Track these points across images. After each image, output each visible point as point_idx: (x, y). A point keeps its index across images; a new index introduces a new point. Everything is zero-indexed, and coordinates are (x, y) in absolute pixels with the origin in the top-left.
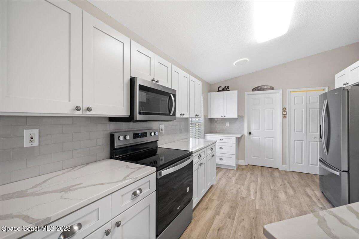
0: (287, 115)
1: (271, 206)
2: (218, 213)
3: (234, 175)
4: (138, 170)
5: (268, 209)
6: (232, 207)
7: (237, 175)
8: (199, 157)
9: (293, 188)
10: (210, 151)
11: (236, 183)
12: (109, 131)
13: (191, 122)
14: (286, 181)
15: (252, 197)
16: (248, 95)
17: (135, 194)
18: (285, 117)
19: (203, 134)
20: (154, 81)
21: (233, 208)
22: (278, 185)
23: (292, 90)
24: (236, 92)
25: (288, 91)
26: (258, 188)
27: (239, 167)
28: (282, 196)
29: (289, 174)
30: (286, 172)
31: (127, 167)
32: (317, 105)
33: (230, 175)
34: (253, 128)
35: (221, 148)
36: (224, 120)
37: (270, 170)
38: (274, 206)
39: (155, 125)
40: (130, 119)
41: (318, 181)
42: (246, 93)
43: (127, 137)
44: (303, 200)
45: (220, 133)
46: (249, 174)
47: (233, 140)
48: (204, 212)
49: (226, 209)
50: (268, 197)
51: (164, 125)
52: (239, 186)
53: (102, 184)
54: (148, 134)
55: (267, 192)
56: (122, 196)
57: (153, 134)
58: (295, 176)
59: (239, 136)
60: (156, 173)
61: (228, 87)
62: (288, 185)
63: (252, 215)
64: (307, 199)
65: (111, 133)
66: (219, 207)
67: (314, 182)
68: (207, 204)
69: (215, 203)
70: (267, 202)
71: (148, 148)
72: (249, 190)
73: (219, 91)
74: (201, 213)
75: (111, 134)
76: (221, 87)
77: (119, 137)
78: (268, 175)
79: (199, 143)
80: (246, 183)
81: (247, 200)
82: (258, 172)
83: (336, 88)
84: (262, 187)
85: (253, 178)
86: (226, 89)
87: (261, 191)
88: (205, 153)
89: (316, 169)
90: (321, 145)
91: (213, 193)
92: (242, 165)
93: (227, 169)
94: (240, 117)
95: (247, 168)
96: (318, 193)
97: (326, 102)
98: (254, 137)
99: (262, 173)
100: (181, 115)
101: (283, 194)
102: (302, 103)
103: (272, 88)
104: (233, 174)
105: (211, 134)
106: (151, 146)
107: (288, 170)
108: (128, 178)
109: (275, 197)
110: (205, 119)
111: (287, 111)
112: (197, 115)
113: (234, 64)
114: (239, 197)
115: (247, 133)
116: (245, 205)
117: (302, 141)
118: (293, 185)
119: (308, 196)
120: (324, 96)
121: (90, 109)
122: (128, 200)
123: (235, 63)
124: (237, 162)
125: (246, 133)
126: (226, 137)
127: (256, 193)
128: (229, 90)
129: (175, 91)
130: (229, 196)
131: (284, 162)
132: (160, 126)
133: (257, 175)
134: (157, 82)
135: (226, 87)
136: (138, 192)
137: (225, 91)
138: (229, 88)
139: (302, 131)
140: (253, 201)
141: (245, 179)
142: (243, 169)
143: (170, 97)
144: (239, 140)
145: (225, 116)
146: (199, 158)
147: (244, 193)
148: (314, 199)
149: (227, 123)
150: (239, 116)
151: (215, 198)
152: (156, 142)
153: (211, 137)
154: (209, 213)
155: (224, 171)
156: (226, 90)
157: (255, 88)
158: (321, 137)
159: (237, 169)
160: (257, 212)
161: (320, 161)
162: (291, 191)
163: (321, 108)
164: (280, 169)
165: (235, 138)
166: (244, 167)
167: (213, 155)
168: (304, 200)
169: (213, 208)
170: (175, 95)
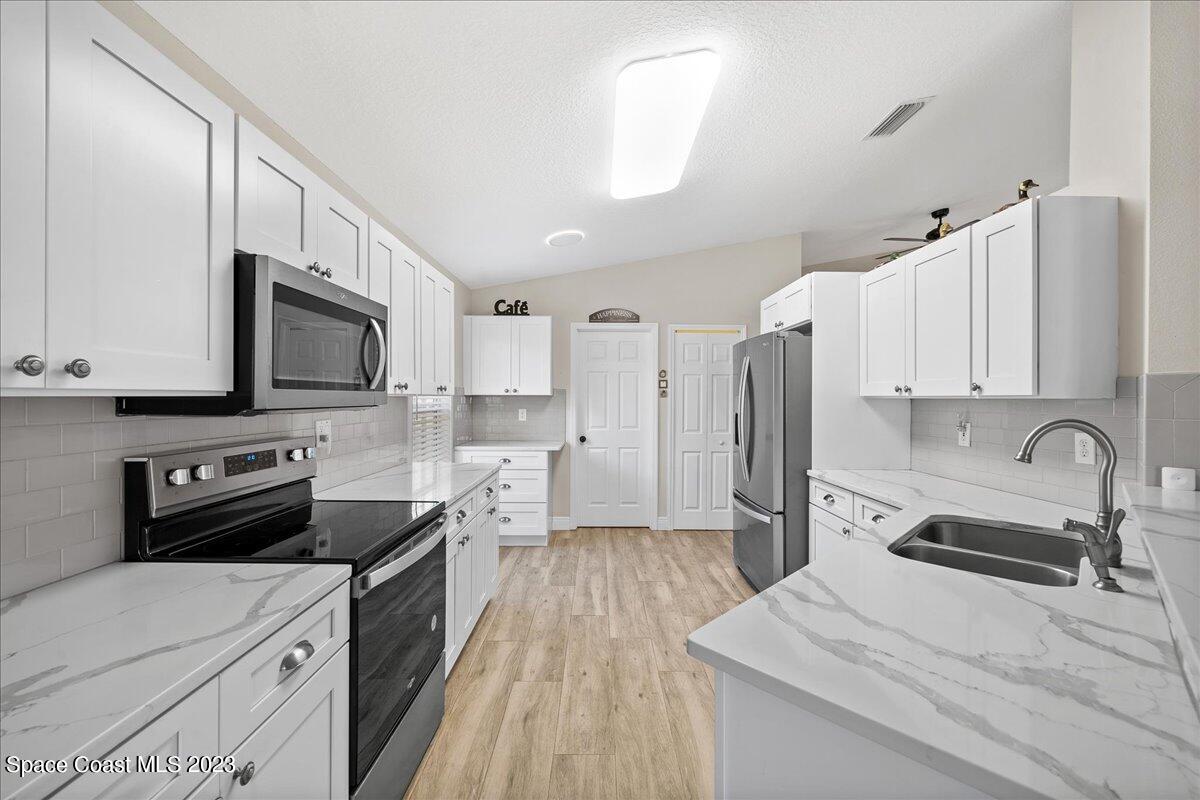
0: (668, 390)
1: (644, 621)
2: (516, 676)
3: (545, 561)
4: (285, 582)
5: (637, 631)
6: (551, 648)
7: (553, 561)
8: (458, 517)
9: (683, 568)
10: (486, 499)
11: (554, 583)
12: (119, 454)
13: (414, 410)
14: (667, 556)
15: (599, 612)
16: (579, 330)
17: (289, 664)
18: (663, 394)
19: (451, 446)
20: (317, 271)
21: (555, 651)
22: (654, 568)
23: (678, 327)
24: (547, 320)
25: (672, 327)
26: (610, 585)
27: (555, 536)
28: (664, 593)
29: (674, 537)
30: (666, 532)
31: (234, 579)
32: (729, 367)
33: (535, 564)
34: (590, 425)
35: (505, 486)
36: (512, 401)
37: (631, 533)
38: (650, 622)
39: (299, 424)
41: (730, 545)
42: (574, 326)
43: (204, 473)
44: (705, 593)
45: (498, 441)
46: (582, 552)
47: (542, 460)
48: (477, 681)
49: (536, 657)
50: (634, 605)
51: (329, 421)
52: (562, 590)
53: (168, 649)
54: (280, 457)
55: (630, 591)
56: (253, 674)
57: (298, 455)
58: (687, 541)
59: (557, 448)
60: (351, 582)
61: (525, 303)
62: (673, 564)
63: (604, 655)
64: (712, 589)
65: (126, 460)
66: (518, 656)
67: (722, 547)
68: (482, 659)
69: (505, 650)
70: (633, 615)
71: (280, 504)
72: (588, 594)
73: (499, 313)
74: (466, 689)
75: (127, 464)
76: (504, 301)
77: (169, 473)
78: (628, 548)
79: (435, 478)
80: (580, 577)
81: (588, 620)
82: (603, 543)
83: (762, 333)
84: (619, 580)
85: (595, 562)
86: (519, 309)
87: (617, 591)
88: (474, 505)
89: (725, 517)
90: (736, 461)
91: (493, 625)
92: (561, 532)
93: (521, 549)
94: (559, 395)
95: (577, 536)
96: (732, 571)
97: (746, 361)
98: (593, 449)
99: (613, 546)
100: (399, 387)
101: (666, 587)
102: (699, 359)
103: (636, 319)
104: (542, 558)
105: (472, 445)
106: (289, 500)
107: (670, 528)
108: (262, 612)
109: (651, 598)
110: (456, 398)
111: (668, 378)
112: (441, 389)
113: (547, 241)
114: (567, 619)
115: (574, 438)
116: (584, 635)
117: (696, 454)
118: (685, 562)
119: (714, 581)
120: (741, 349)
121: (83, 368)
122: (269, 689)
123: (550, 237)
124: (550, 523)
125: (572, 439)
126: (521, 454)
127: (605, 598)
128: (526, 314)
129: (384, 309)
130: (540, 622)
131: (661, 510)
132: (318, 426)
133: (604, 551)
134: (327, 273)
135: (520, 304)
136: (299, 654)
137: (516, 314)
138: (527, 308)
139: (698, 430)
140: (602, 619)
141: (576, 566)
142: (566, 542)
143: (369, 327)
144: (554, 457)
145: (515, 391)
146: (459, 520)
147: (577, 604)
148: (727, 587)
149: (520, 410)
150: (553, 390)
151: (501, 635)
152: (305, 483)
153: (473, 455)
154: (494, 681)
155: (516, 553)
156: (519, 312)
157: (595, 314)
158: (737, 442)
159: (551, 543)
160: (614, 645)
161: (736, 496)
162: (680, 578)
163: (737, 375)
164: (653, 527)
165: (546, 453)
166: (567, 536)
167: (494, 510)
168: (708, 592)
169: (502, 664)
170: (383, 324)
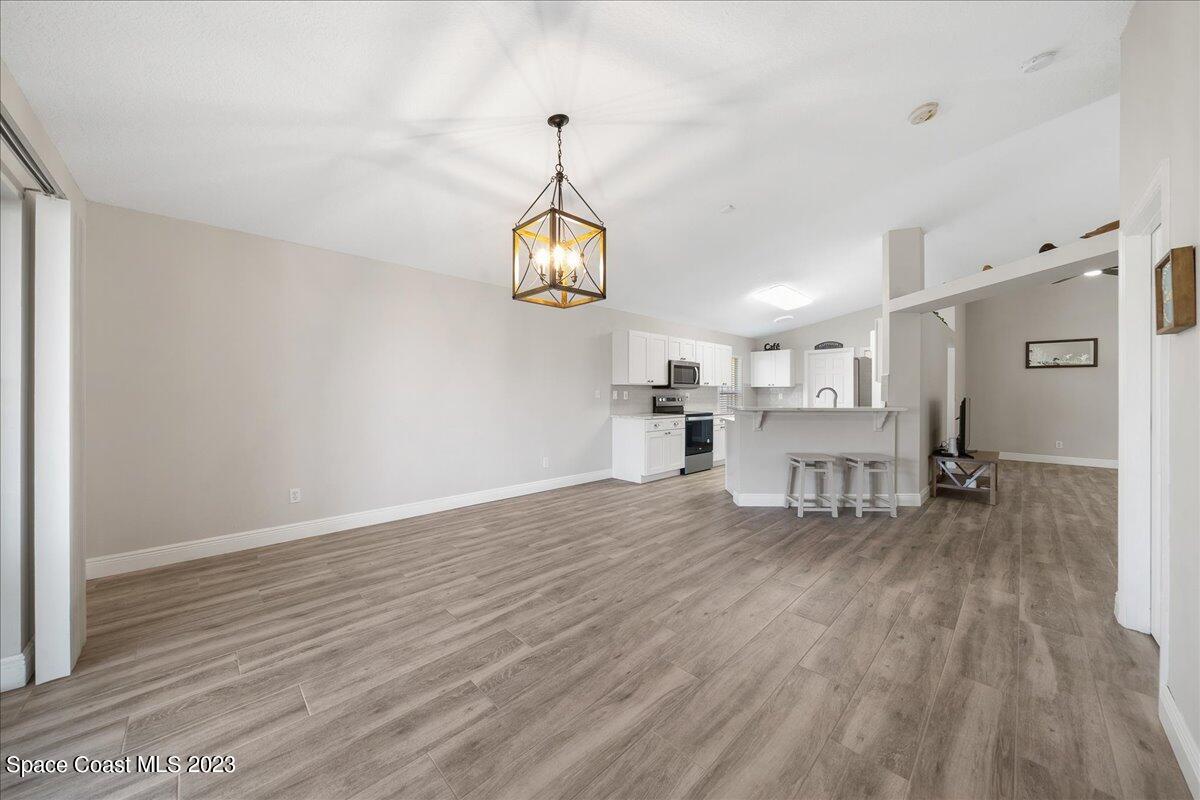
16: (808, 355)
20: (684, 360)
24: (788, 351)
39: (681, 393)
40: (668, 387)
43: (664, 399)
51: (689, 392)
54: (678, 399)
61: (778, 345)
73: (766, 350)
75: (654, 397)
76: (769, 344)
77: (659, 399)
86: (775, 347)
94: (797, 386)
100: (705, 383)
103: (841, 346)
110: (746, 388)
112: (724, 384)
123: (776, 320)
128: (779, 350)
132: (686, 393)
135: (776, 345)
137: (774, 350)
138: (779, 347)
143: (695, 370)
145: (773, 385)
149: (780, 394)
150: (793, 384)
152: (682, 407)
157: (819, 345)
170: (698, 368)
